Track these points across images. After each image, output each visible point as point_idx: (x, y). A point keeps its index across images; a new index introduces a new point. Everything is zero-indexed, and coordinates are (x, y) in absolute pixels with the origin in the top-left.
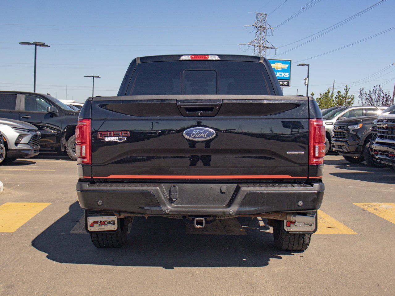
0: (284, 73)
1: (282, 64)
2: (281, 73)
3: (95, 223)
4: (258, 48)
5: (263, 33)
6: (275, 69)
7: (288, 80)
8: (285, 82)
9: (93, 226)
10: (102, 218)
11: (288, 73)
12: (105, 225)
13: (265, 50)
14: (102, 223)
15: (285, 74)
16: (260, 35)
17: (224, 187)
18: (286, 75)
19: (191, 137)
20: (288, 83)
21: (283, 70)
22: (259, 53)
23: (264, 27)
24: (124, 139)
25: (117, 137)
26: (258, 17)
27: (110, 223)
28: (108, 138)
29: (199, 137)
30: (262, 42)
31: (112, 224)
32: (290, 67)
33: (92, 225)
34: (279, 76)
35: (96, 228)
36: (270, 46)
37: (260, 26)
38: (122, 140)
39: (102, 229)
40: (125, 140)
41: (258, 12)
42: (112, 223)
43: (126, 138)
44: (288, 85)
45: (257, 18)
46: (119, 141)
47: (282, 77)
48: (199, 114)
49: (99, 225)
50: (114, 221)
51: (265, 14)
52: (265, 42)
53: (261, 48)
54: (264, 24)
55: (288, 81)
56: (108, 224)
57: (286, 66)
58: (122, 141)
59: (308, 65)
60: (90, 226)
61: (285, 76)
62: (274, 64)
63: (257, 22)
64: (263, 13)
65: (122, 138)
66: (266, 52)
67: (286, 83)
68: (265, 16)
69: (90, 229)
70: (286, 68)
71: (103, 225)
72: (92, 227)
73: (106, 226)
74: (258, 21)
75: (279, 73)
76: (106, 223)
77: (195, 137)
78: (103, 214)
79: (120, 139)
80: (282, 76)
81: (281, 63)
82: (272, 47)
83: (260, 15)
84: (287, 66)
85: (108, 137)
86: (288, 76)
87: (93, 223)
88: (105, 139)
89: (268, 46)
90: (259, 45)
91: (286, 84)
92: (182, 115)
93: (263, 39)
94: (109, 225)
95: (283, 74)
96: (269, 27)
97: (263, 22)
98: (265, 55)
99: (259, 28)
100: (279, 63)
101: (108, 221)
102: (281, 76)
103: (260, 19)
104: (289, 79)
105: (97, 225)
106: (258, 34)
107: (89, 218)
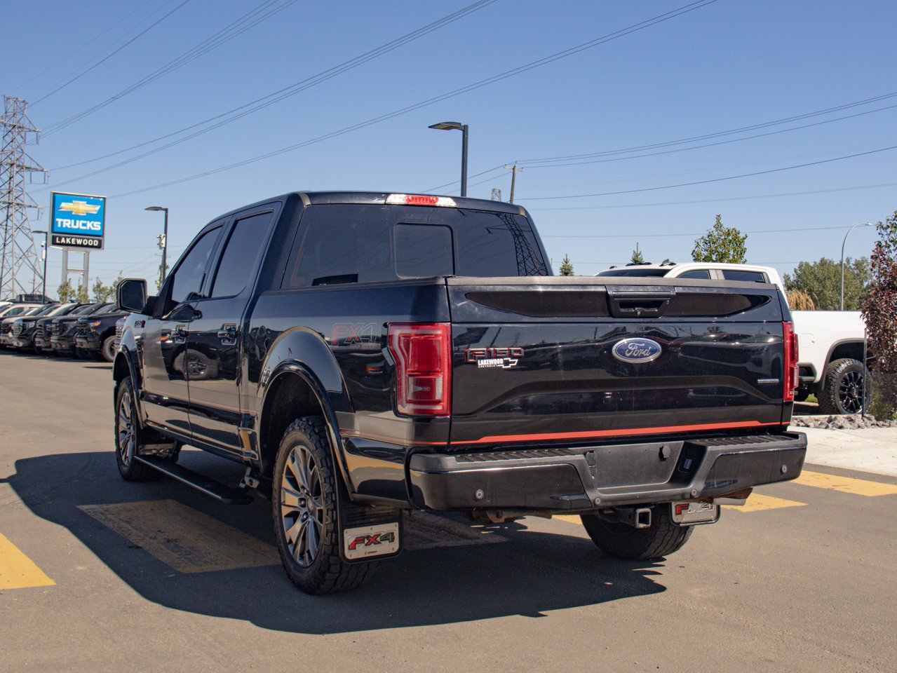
0: (92, 222)
1: (87, 203)
2: (85, 222)
3: (358, 541)
4: (7, 167)
5: (19, 140)
6: (73, 213)
7: (100, 236)
8: (93, 240)
9: (355, 548)
10: (372, 529)
11: (100, 223)
12: (376, 543)
13: (22, 173)
14: (372, 540)
15: (93, 225)
16: (12, 141)
17: (667, 446)
18: (95, 225)
19: (625, 356)
20: (100, 242)
21: (89, 217)
22: (10, 178)
23: (20, 127)
24: (514, 362)
25: (502, 360)
26: (9, 106)
27: (385, 538)
28: (485, 361)
29: (637, 357)
30: (17, 156)
31: (389, 539)
32: (103, 211)
33: (353, 547)
34: (82, 228)
35: (361, 552)
36: (34, 165)
37: (11, 123)
38: (510, 365)
39: (371, 552)
40: (515, 364)
41: (7, 96)
42: (389, 537)
43: (517, 360)
44: (99, 247)
45: (6, 108)
46: (504, 367)
47: (86, 230)
48: (639, 313)
49: (366, 545)
50: (393, 534)
51: (24, 101)
52: (22, 157)
53: (16, 169)
54: (22, 121)
55: (99, 238)
56: (383, 540)
57: (94, 209)
58: (510, 367)
59: (166, 210)
60: (349, 549)
61: (92, 228)
62: (71, 204)
63: (6, 116)
64: (20, 99)
65: (510, 361)
66: (25, 177)
67: (96, 243)
68: (22, 104)
69: (350, 555)
70: (96, 213)
71: (373, 544)
72: (352, 551)
73: (379, 545)
74: (8, 114)
75: (82, 222)
76: (378, 539)
77: (632, 357)
78: (372, 520)
79: (506, 363)
80: (88, 228)
81: (85, 202)
82: (38, 167)
83: (11, 102)
84: (98, 208)
85: (483, 358)
86: (99, 228)
87: (355, 541)
88: (479, 364)
89: (28, 165)
90: (9, 161)
91: (95, 245)
92: (611, 315)
93: (19, 150)
94: (383, 542)
95: (89, 225)
96: (33, 128)
97: (19, 116)
98: (22, 183)
99: (10, 128)
100: (81, 202)
101: (383, 534)
102: (84, 228)
103: (11, 110)
104: (101, 234)
105: (363, 545)
106: (8, 139)
107: (346, 532)
